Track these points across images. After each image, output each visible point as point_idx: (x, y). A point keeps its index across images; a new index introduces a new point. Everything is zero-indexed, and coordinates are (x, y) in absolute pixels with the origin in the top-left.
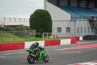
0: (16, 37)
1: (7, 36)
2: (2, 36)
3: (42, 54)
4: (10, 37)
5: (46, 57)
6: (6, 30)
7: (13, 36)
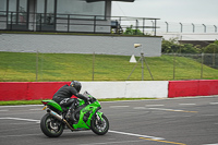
0: (205, 66)
1: (185, 64)
2: (174, 63)
3: (87, 115)
4: (192, 67)
5: (100, 123)
6: (183, 52)
7: (199, 65)
